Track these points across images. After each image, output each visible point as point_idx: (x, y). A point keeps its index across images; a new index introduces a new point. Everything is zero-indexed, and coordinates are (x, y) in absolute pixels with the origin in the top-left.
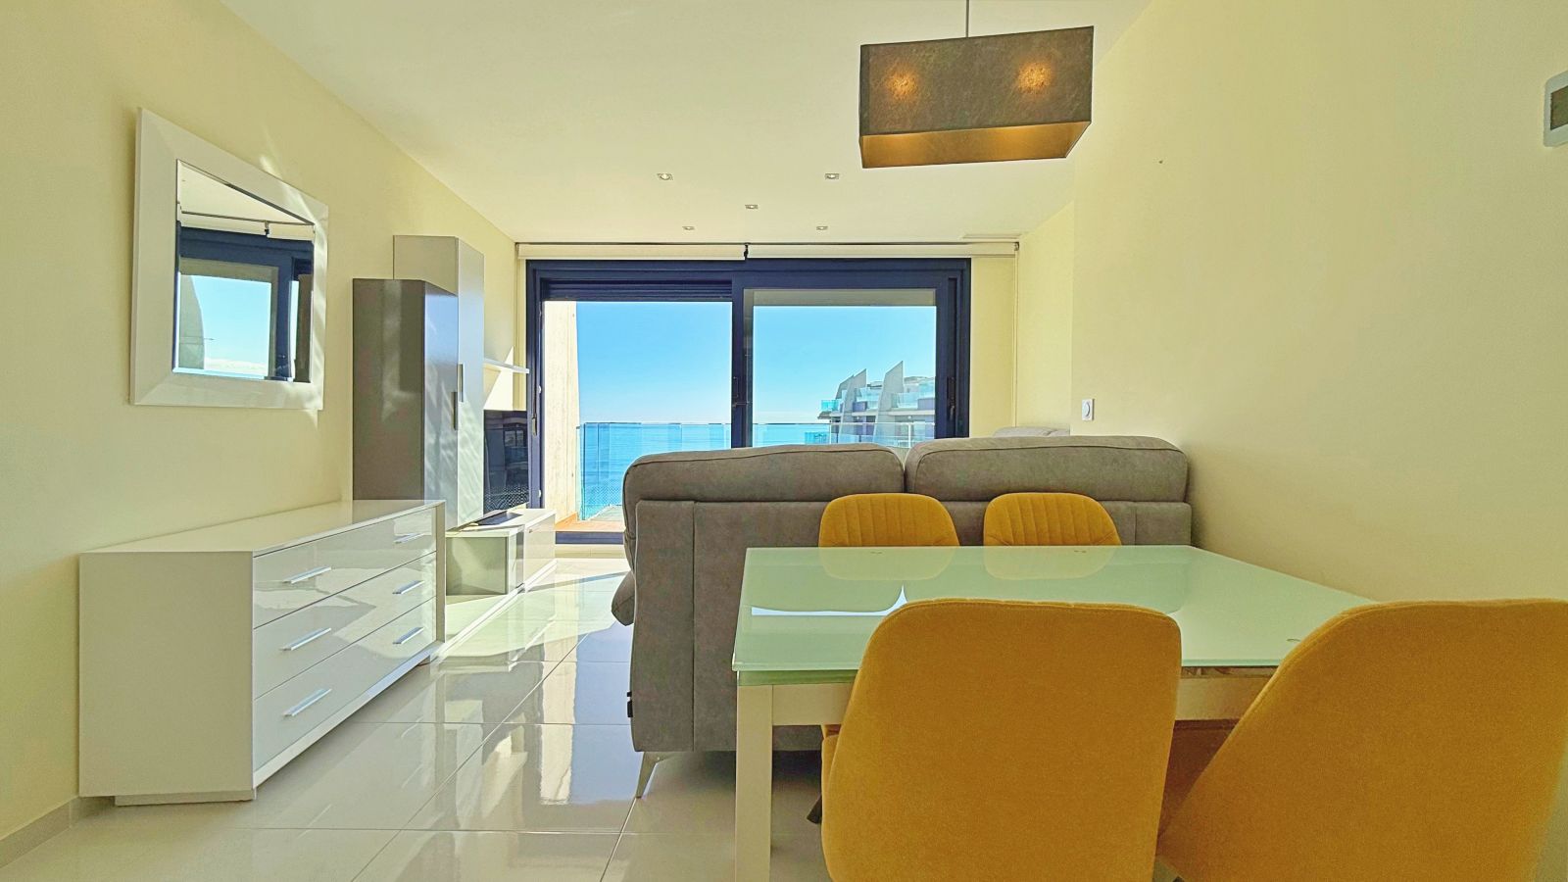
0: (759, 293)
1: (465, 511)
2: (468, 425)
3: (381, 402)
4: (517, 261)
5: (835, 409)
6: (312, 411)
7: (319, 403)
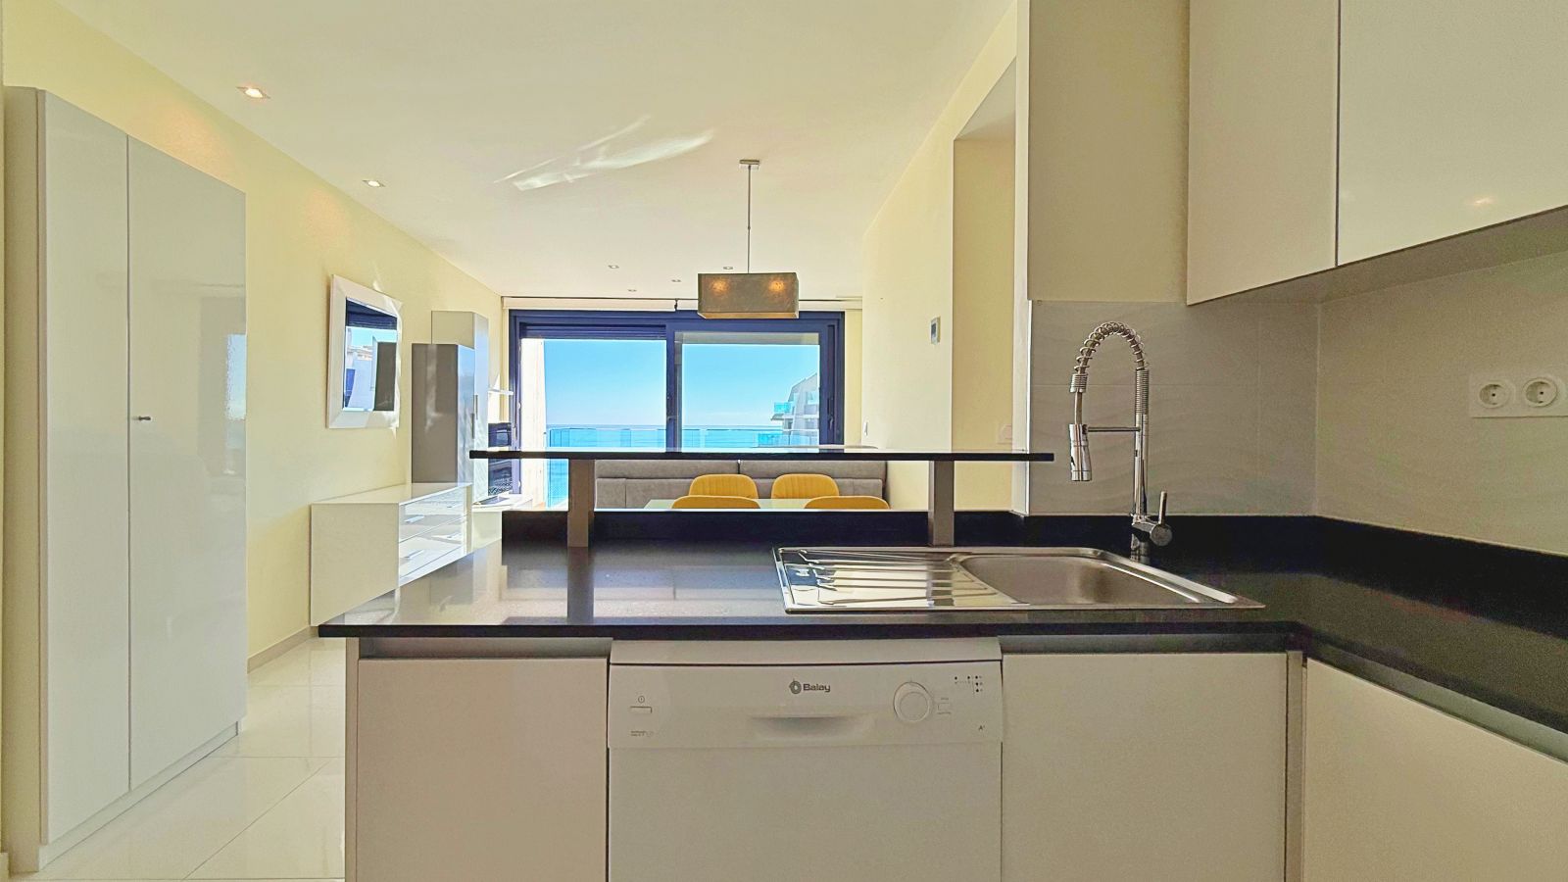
0: (686, 334)
1: (478, 492)
2: (480, 435)
3: (425, 420)
4: (503, 310)
5: (787, 411)
6: (393, 429)
7: (397, 423)
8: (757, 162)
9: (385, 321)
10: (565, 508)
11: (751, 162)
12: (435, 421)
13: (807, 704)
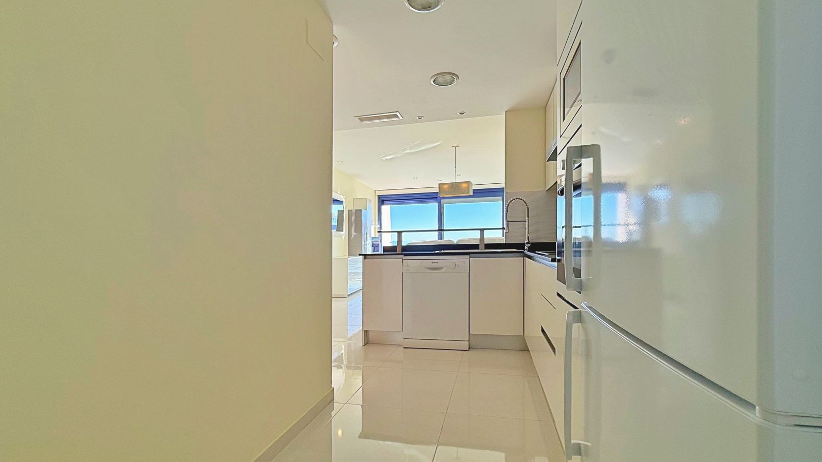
0: (444, 200)
2: (369, 240)
3: (352, 235)
4: (375, 196)
6: (343, 237)
7: (344, 236)
8: (458, 146)
9: (341, 203)
10: (397, 245)
11: (455, 147)
12: (355, 236)
13: (435, 265)
